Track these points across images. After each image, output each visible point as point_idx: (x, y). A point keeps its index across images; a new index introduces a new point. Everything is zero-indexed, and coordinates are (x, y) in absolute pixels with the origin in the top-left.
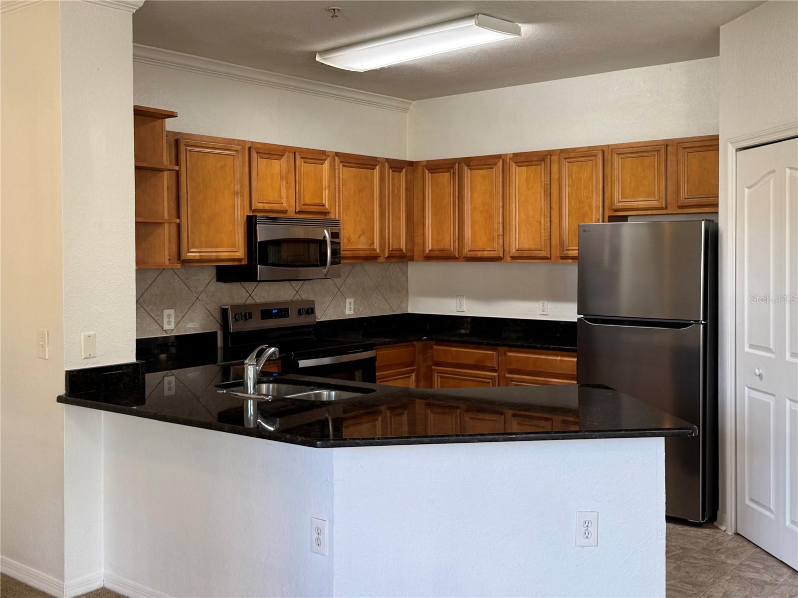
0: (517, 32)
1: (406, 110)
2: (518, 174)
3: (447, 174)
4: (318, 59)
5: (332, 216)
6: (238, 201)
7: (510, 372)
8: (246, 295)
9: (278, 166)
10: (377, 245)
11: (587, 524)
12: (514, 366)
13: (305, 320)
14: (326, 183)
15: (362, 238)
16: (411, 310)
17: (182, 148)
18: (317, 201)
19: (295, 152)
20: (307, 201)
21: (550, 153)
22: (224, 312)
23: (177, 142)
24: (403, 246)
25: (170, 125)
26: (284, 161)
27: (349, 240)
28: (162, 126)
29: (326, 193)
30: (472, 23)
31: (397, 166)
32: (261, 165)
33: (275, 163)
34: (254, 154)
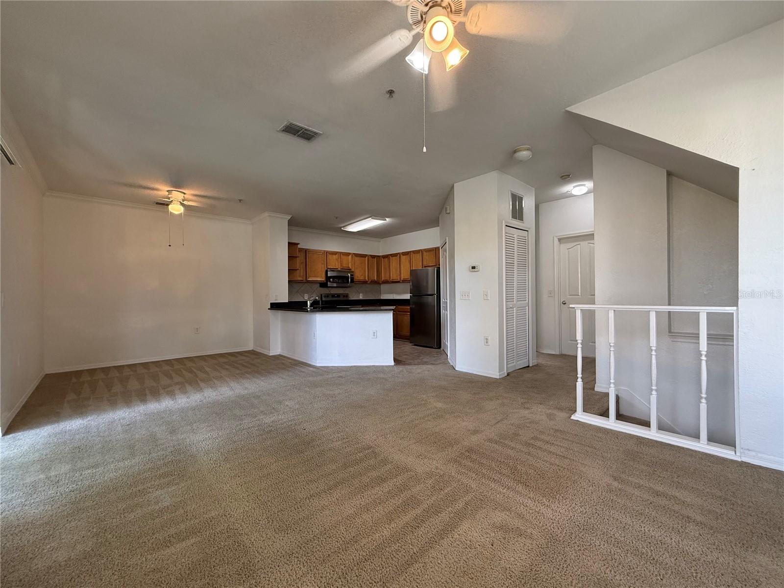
0: (386, 220)
1: (380, 242)
2: (403, 258)
3: (387, 259)
4: (342, 229)
5: (352, 270)
6: (323, 266)
7: (399, 312)
8: (328, 291)
9: (335, 257)
10: (367, 278)
11: (374, 333)
12: (400, 310)
13: (345, 299)
14: (350, 261)
15: (362, 276)
16: (382, 298)
17: (307, 253)
18: (347, 266)
19: (341, 253)
20: (344, 266)
21: (410, 252)
22: (321, 295)
23: (306, 251)
24: (376, 279)
25: (299, 246)
26: (337, 255)
27: (358, 277)
28: (297, 247)
29: (350, 264)
30: (370, 219)
31: (373, 257)
32: (330, 257)
33: (334, 256)
34: (328, 253)
